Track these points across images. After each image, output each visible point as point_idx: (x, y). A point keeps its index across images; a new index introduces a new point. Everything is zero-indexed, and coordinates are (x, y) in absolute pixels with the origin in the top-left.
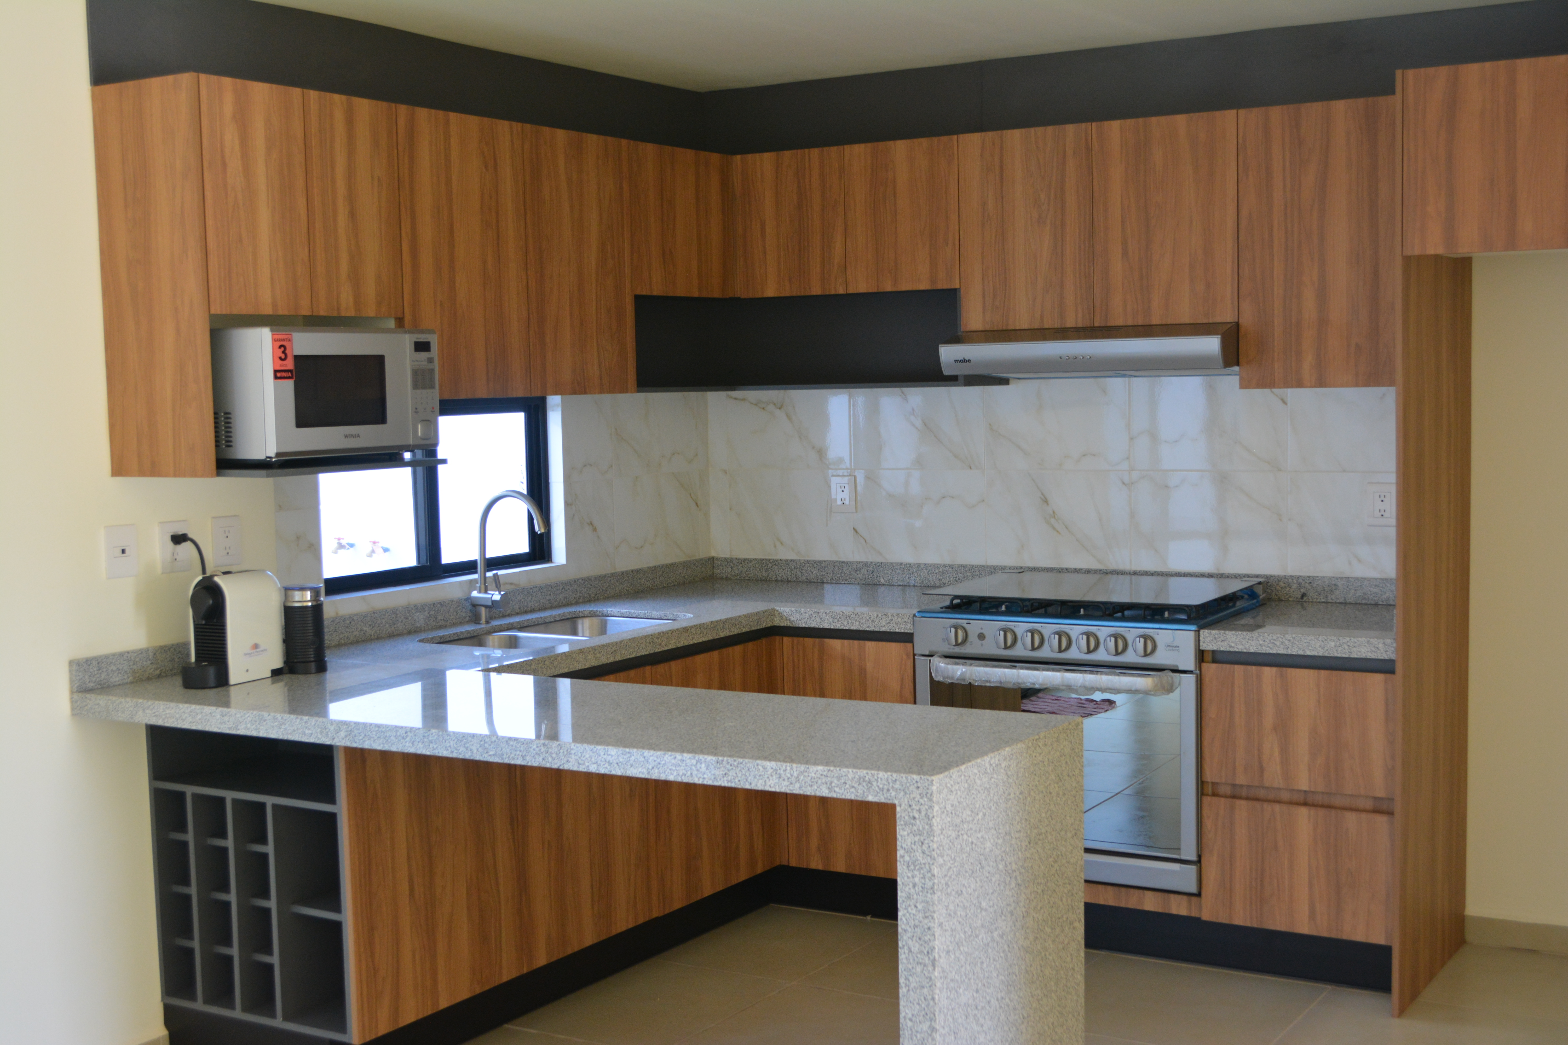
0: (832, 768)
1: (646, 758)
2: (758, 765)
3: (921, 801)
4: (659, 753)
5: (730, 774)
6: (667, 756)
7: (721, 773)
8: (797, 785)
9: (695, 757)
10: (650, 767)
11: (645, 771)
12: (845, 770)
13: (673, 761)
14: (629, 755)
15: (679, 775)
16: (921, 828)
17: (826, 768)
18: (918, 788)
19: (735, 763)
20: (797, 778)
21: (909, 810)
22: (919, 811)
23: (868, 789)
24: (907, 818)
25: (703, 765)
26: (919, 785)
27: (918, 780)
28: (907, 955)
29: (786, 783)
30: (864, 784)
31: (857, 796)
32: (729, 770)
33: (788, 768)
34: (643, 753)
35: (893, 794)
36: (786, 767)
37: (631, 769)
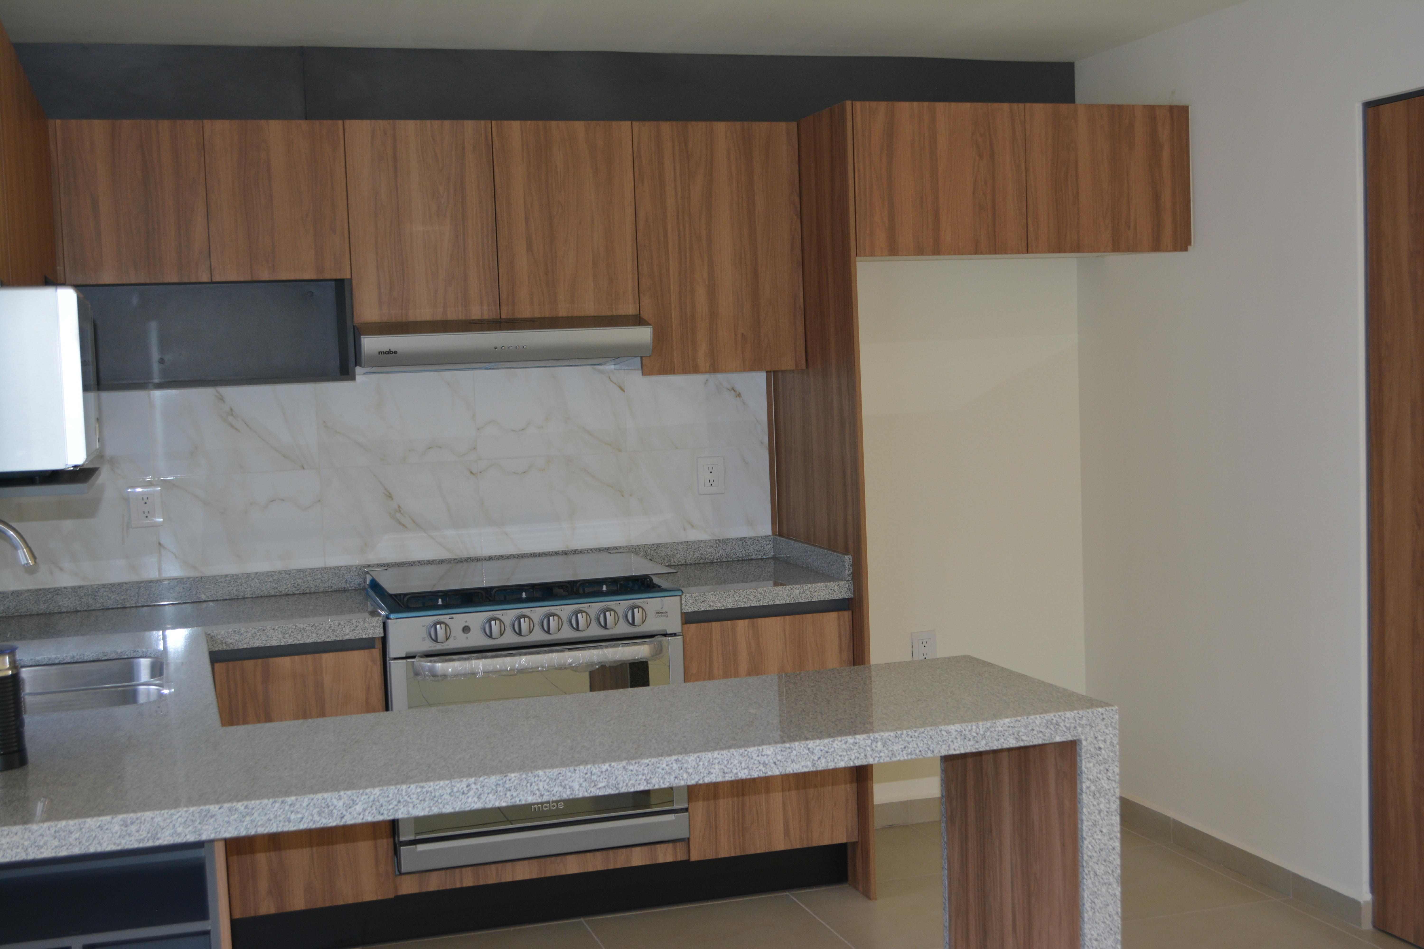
0: (1019, 718)
1: (811, 750)
2: (940, 731)
3: (1107, 731)
4: (826, 741)
5: (910, 746)
6: (836, 742)
7: (900, 747)
8: (984, 742)
9: (869, 737)
10: (816, 758)
11: (809, 764)
12: (1032, 717)
13: (844, 746)
14: (789, 750)
15: (851, 759)
16: (1106, 757)
17: (1013, 719)
18: (1104, 719)
19: (916, 734)
20: (984, 736)
21: (1095, 742)
22: (1105, 741)
23: (1056, 731)
24: (1092, 750)
25: (879, 743)
26: (1104, 716)
27: (1103, 712)
28: (1093, 879)
29: (972, 743)
30: (1052, 727)
31: (1044, 740)
32: (909, 743)
33: (974, 727)
34: (807, 745)
35: (1080, 730)
36: (972, 726)
37: (792, 765)
